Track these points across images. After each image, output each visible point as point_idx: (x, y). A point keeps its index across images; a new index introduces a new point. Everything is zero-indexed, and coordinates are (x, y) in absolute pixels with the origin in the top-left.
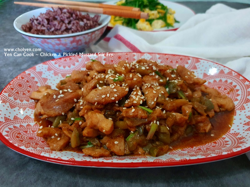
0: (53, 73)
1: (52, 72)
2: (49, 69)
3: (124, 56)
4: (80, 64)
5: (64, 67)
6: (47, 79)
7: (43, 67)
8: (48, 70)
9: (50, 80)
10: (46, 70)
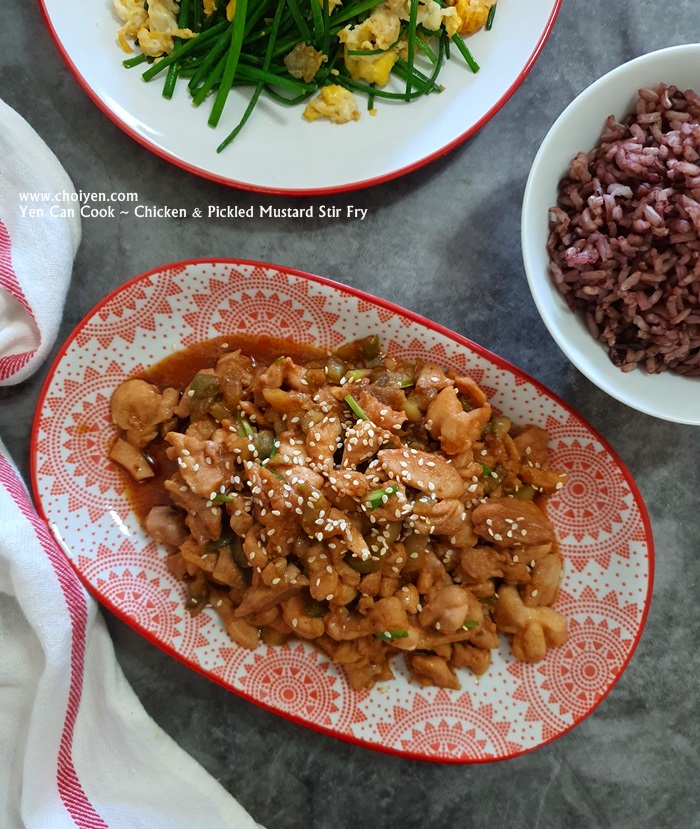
0: (494, 715)
1: (497, 718)
2: (504, 727)
3: (273, 692)
4: (410, 723)
5: (458, 726)
6: (513, 697)
7: (523, 734)
8: (510, 723)
9: (507, 694)
10: (513, 726)
